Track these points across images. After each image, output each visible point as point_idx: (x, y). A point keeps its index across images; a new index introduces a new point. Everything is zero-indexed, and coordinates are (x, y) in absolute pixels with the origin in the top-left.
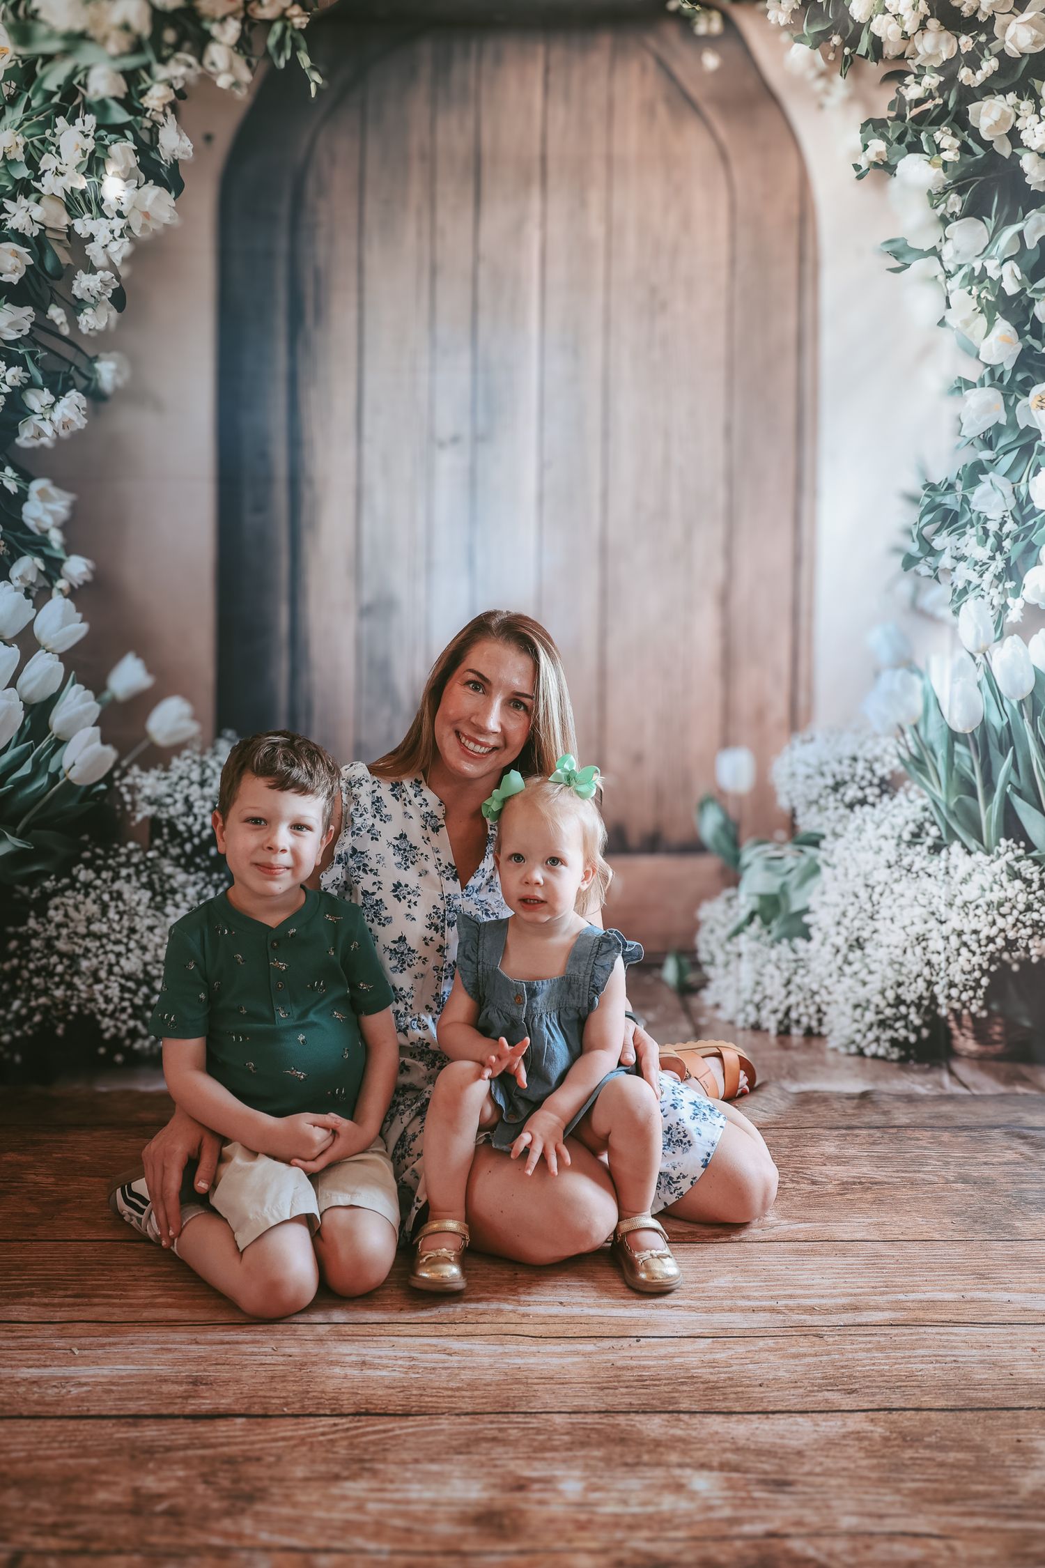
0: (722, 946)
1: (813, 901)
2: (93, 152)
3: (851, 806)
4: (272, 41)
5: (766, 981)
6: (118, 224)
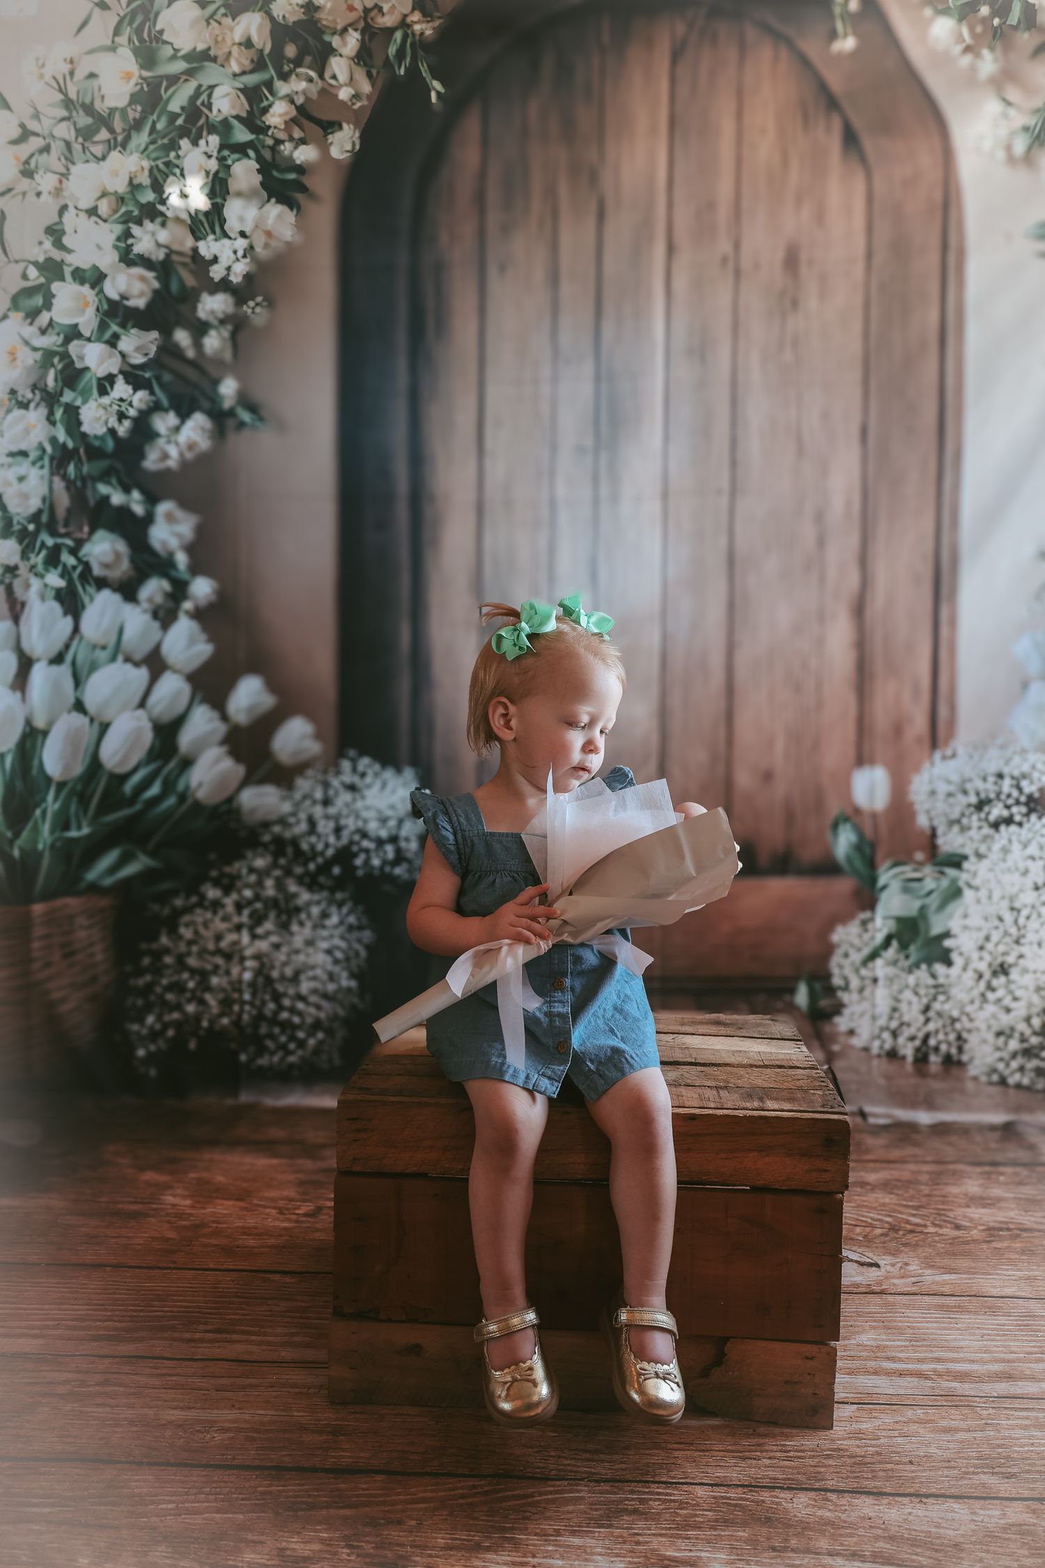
0: (857, 971)
1: (955, 925)
2: (217, 173)
3: (996, 826)
4: (392, 50)
5: (903, 1007)
6: (241, 244)
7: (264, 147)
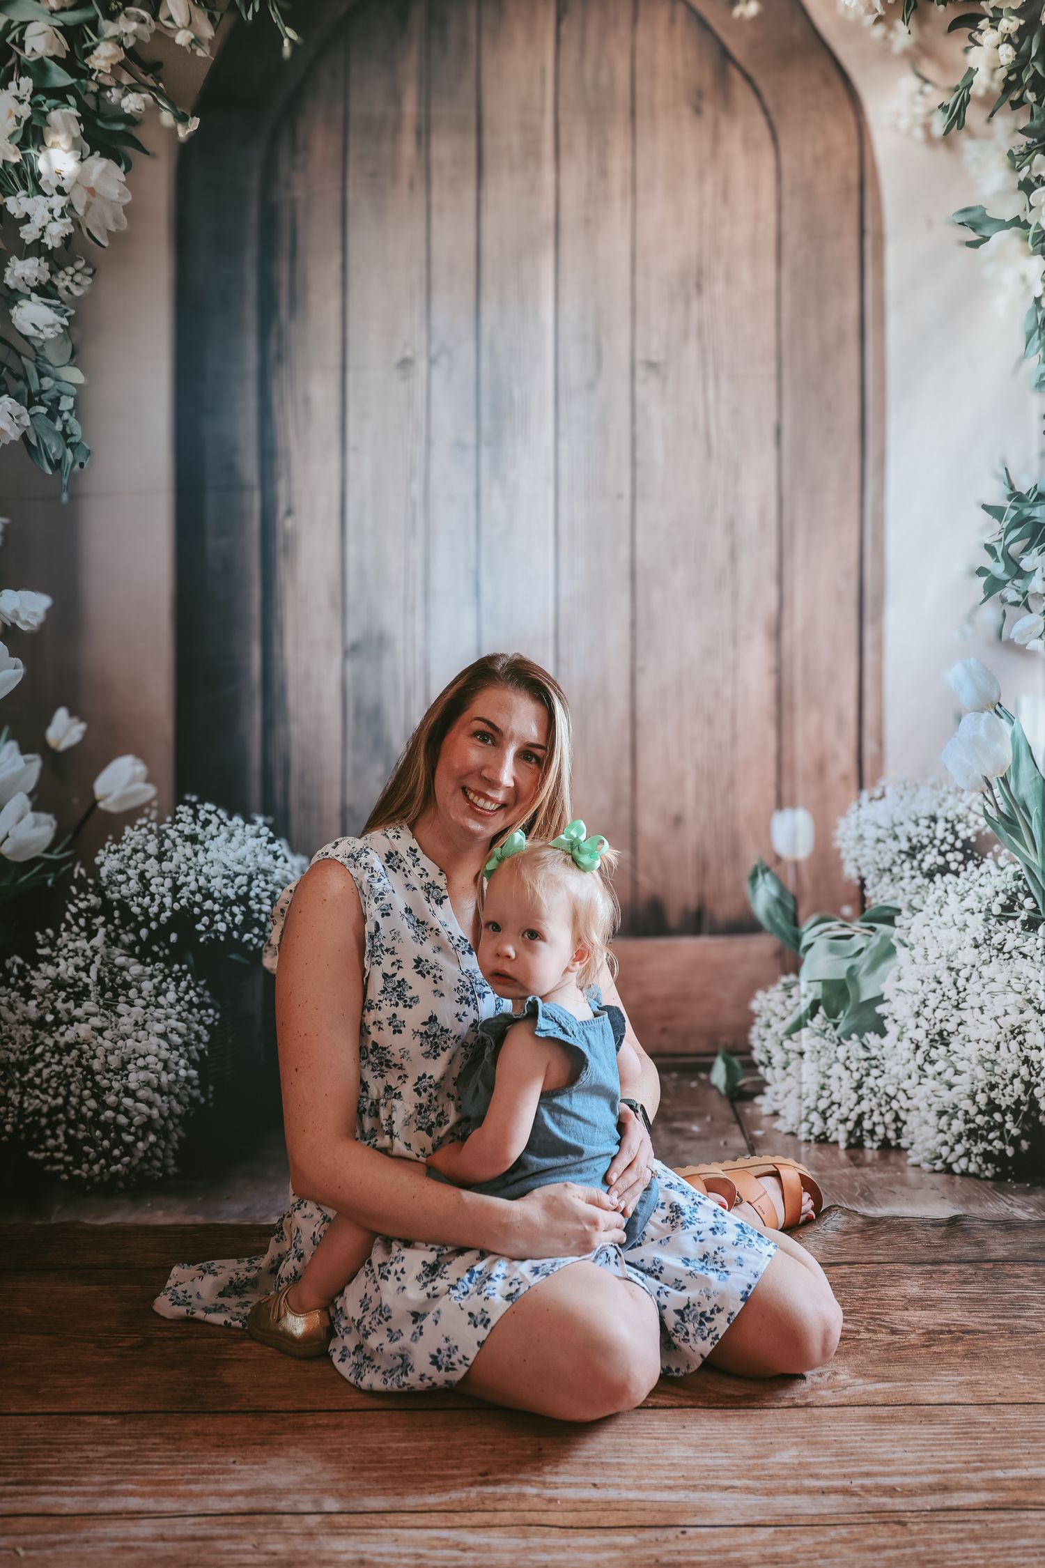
0: (782, 1043)
1: (888, 989)
2: (29, 120)
6: (58, 202)
7: (86, 92)
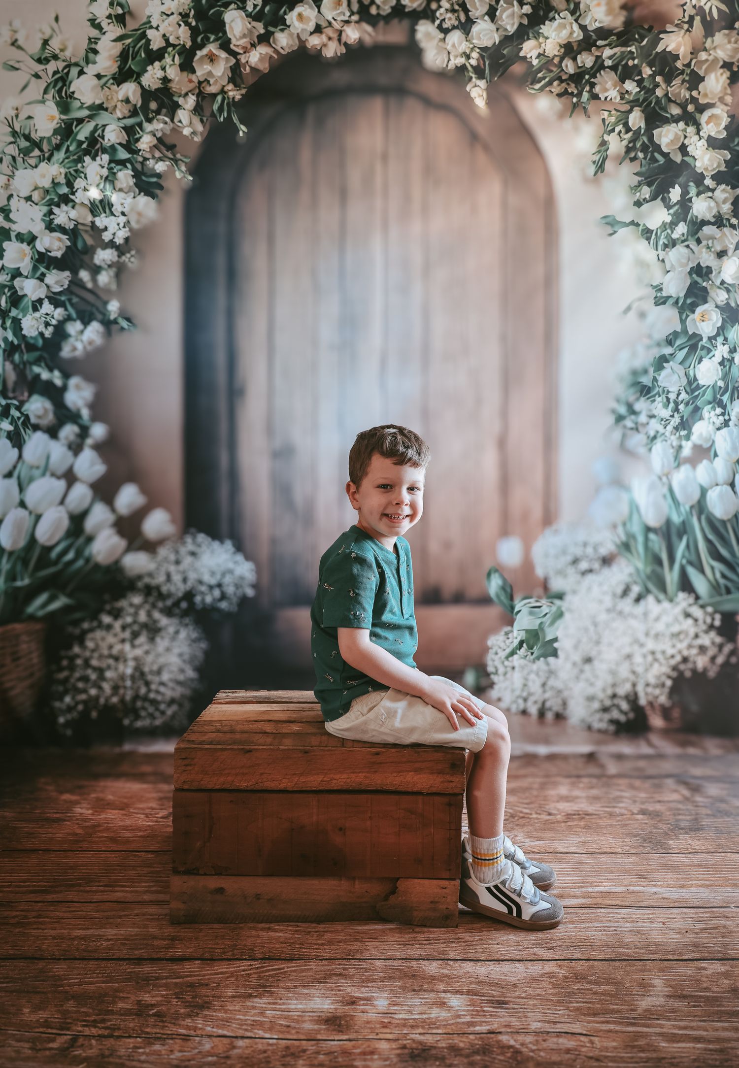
0: (503, 663)
1: (559, 634)
2: (107, 176)
3: (584, 573)
4: (215, 107)
5: (530, 684)
6: (122, 220)
7: (136, 162)
